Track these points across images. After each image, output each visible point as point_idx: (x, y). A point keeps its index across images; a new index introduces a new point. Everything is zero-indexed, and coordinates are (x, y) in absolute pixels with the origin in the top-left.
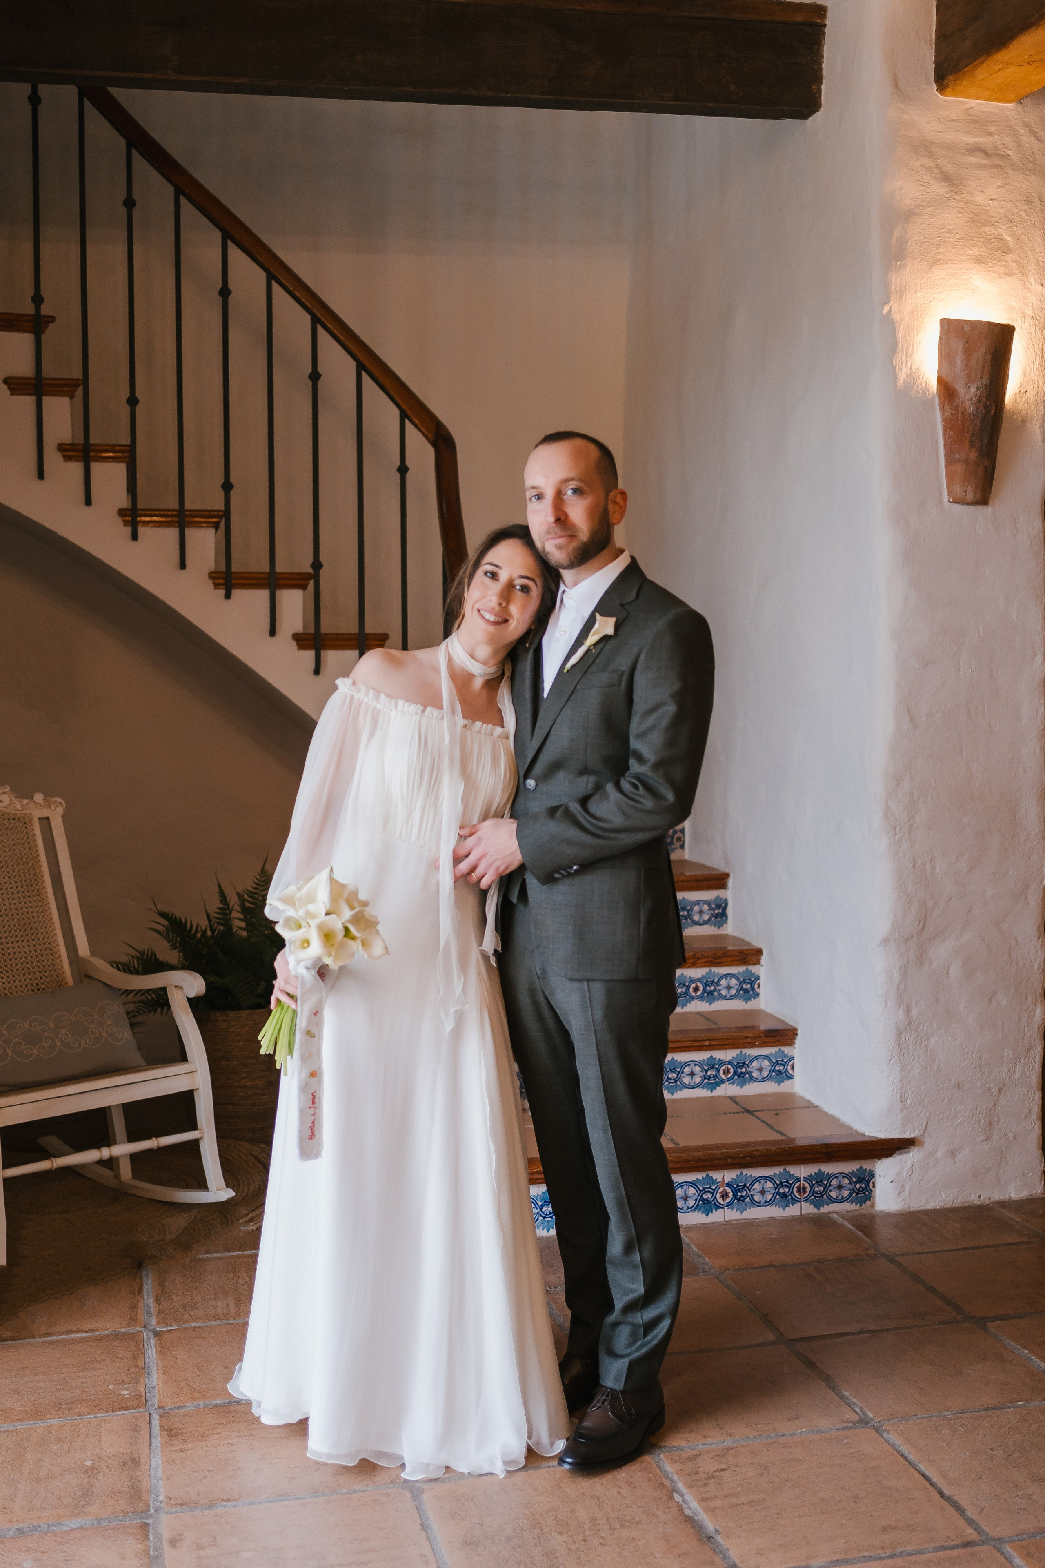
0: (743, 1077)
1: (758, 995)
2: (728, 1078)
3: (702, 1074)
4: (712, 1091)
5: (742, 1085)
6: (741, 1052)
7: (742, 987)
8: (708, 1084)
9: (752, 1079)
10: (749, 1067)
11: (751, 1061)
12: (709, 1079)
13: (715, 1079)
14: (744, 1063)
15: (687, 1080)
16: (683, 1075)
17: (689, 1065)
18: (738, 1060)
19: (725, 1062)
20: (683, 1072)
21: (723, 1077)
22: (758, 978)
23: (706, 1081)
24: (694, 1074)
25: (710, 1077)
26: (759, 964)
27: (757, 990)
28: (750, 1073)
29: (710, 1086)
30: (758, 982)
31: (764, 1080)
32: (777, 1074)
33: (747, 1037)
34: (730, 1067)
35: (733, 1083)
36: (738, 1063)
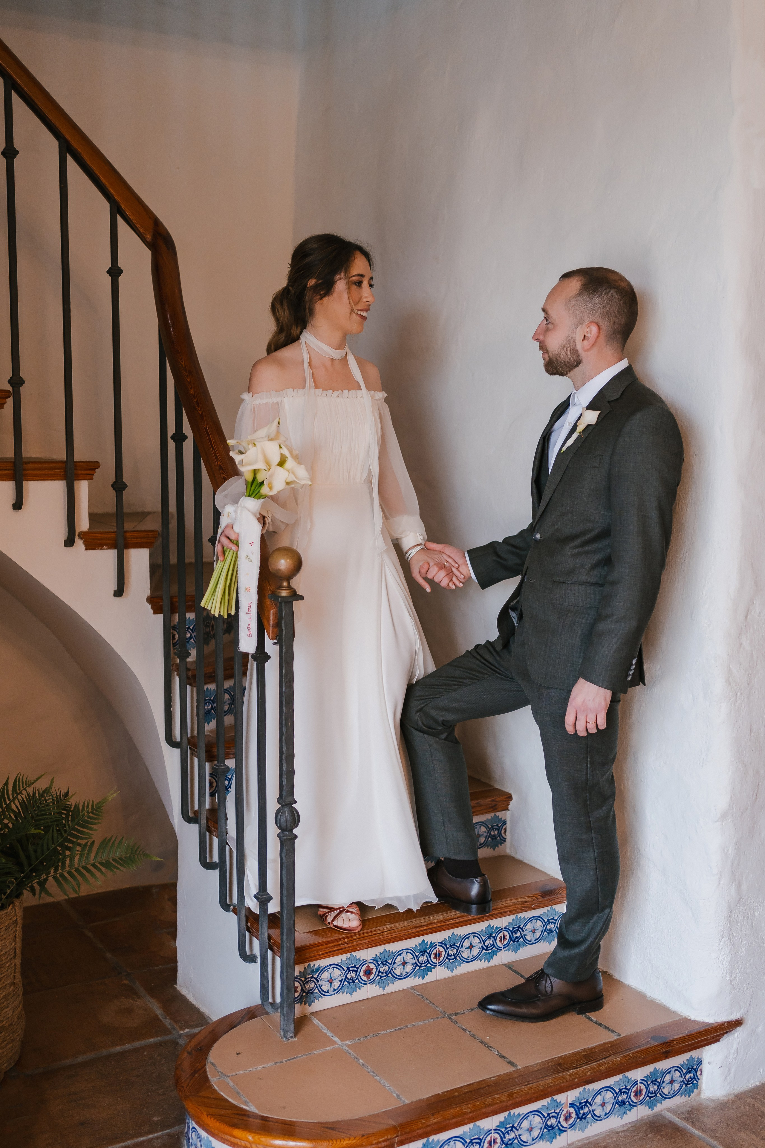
0: (518, 941)
1: (504, 840)
2: (503, 945)
3: (480, 945)
4: (489, 962)
5: (516, 950)
6: (517, 916)
8: (485, 954)
9: (527, 942)
10: (523, 931)
11: (525, 925)
12: (486, 950)
13: (492, 949)
14: (519, 927)
15: (465, 954)
16: (462, 950)
17: (468, 938)
18: (513, 925)
19: (502, 929)
20: (462, 946)
21: (500, 944)
22: (505, 823)
23: (484, 951)
24: (473, 947)
25: (487, 947)
26: (507, 809)
27: (504, 835)
28: (523, 937)
29: (487, 956)
30: (504, 827)
31: (537, 940)
32: (548, 933)
33: (526, 902)
34: (506, 933)
35: (509, 950)
36: (514, 928)
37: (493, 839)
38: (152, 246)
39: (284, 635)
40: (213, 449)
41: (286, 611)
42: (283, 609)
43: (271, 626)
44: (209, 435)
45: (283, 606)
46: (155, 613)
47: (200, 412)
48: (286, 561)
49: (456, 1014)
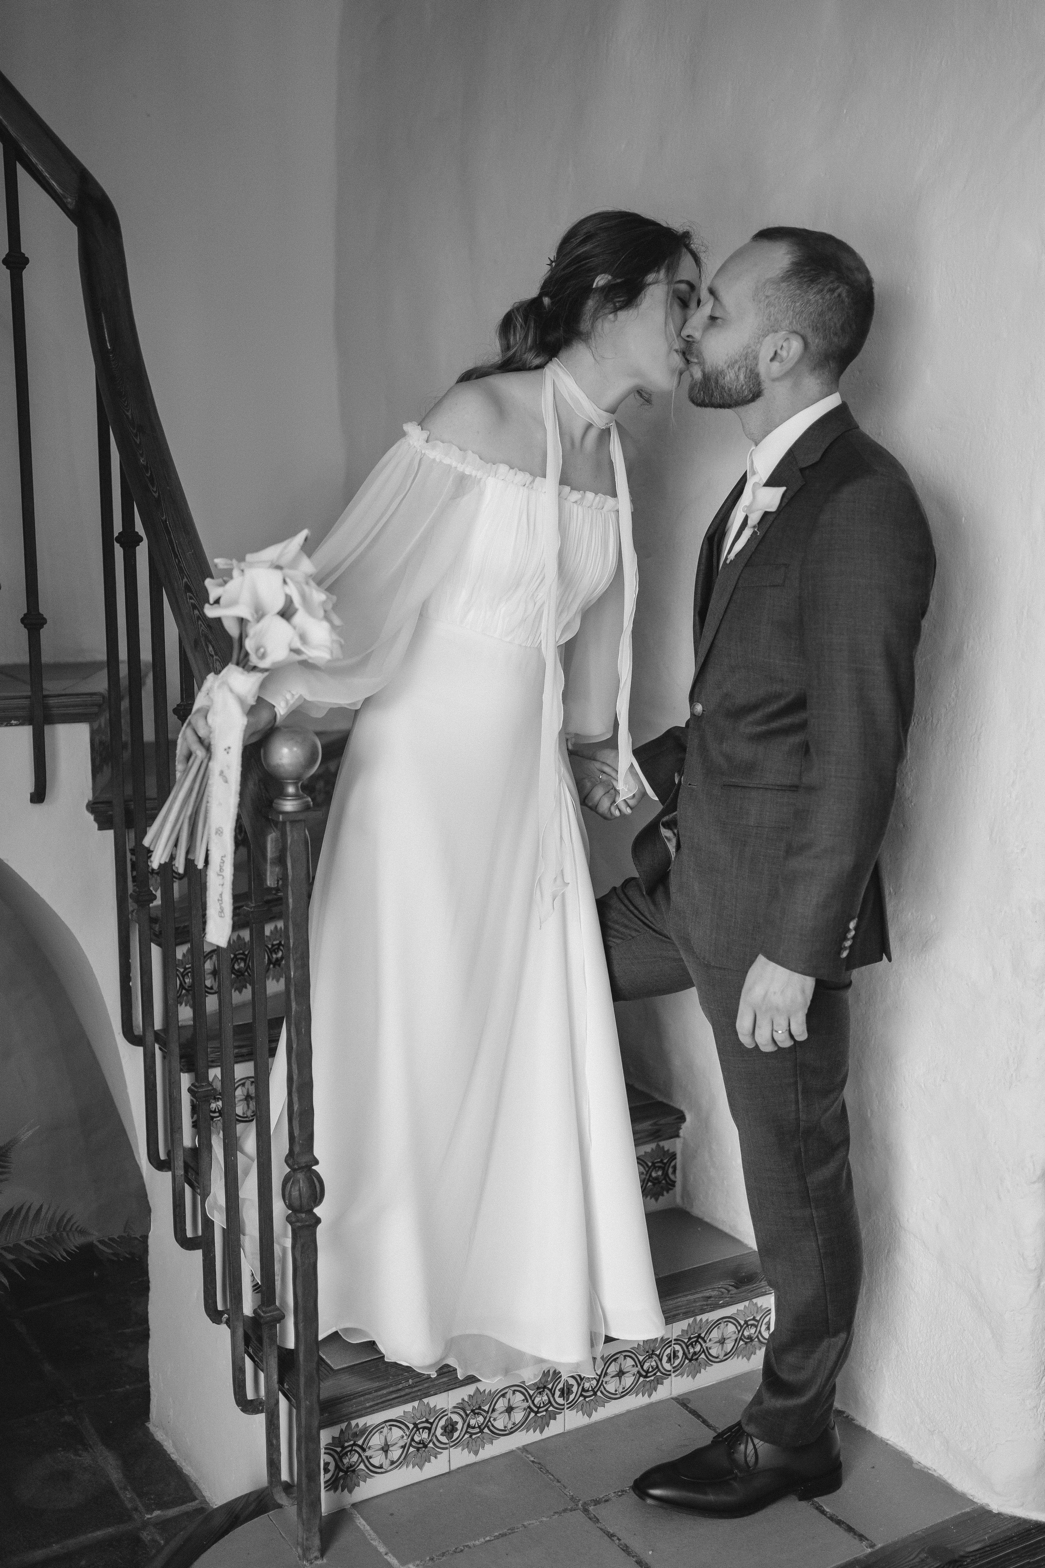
0: (697, 1359)
1: (673, 1184)
2: (674, 1368)
3: (635, 1370)
4: (650, 1396)
5: (694, 1373)
6: (695, 1320)
7: (650, 1176)
8: (644, 1384)
9: (712, 1360)
10: (705, 1342)
11: (709, 1331)
12: (646, 1377)
13: (655, 1374)
14: (699, 1336)
15: (612, 1386)
16: (606, 1379)
17: (615, 1360)
18: (689, 1333)
19: (671, 1341)
20: (606, 1374)
21: (668, 1366)
22: (673, 1156)
23: (642, 1379)
24: (624, 1373)
25: (647, 1372)
26: (678, 1136)
27: (672, 1177)
28: (706, 1351)
29: (648, 1386)
30: (673, 1164)
31: (728, 1356)
32: (746, 1343)
33: (710, 1297)
34: (677, 1347)
35: (682, 1374)
36: (690, 1339)
37: (654, 1184)
38: (75, 215)
39: (290, 878)
40: (176, 556)
41: (293, 837)
42: (288, 833)
43: (269, 862)
44: (169, 533)
45: (288, 829)
46: (100, 828)
47: (156, 495)
48: (291, 750)
49: (597, 1502)
